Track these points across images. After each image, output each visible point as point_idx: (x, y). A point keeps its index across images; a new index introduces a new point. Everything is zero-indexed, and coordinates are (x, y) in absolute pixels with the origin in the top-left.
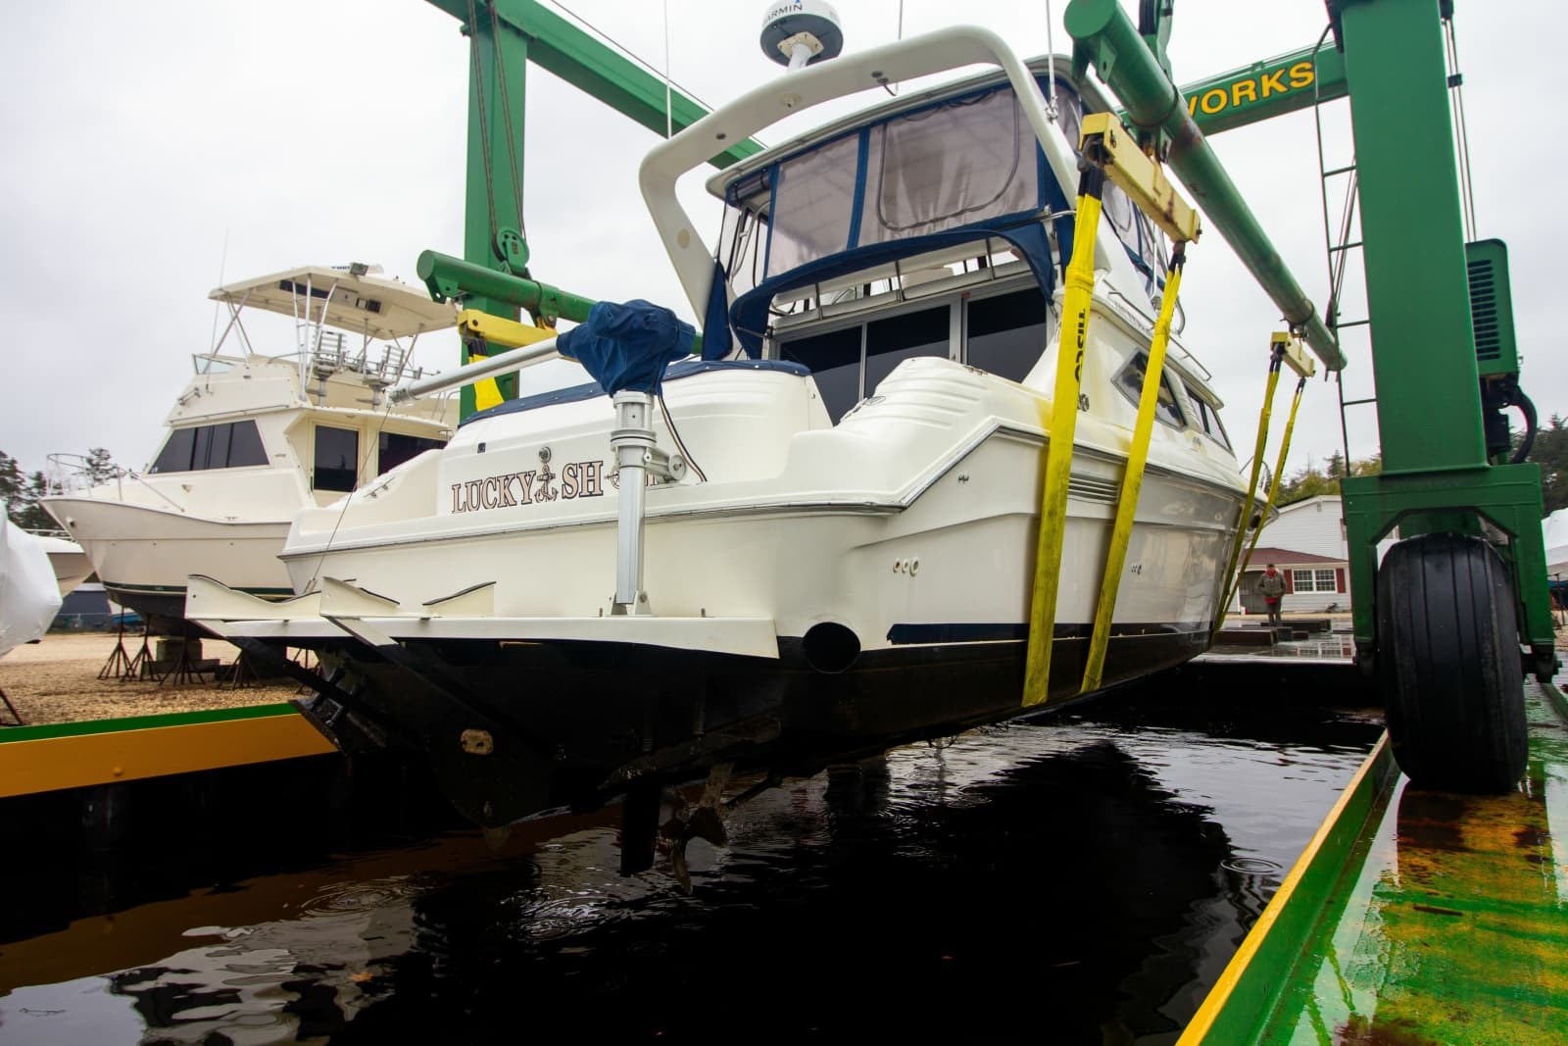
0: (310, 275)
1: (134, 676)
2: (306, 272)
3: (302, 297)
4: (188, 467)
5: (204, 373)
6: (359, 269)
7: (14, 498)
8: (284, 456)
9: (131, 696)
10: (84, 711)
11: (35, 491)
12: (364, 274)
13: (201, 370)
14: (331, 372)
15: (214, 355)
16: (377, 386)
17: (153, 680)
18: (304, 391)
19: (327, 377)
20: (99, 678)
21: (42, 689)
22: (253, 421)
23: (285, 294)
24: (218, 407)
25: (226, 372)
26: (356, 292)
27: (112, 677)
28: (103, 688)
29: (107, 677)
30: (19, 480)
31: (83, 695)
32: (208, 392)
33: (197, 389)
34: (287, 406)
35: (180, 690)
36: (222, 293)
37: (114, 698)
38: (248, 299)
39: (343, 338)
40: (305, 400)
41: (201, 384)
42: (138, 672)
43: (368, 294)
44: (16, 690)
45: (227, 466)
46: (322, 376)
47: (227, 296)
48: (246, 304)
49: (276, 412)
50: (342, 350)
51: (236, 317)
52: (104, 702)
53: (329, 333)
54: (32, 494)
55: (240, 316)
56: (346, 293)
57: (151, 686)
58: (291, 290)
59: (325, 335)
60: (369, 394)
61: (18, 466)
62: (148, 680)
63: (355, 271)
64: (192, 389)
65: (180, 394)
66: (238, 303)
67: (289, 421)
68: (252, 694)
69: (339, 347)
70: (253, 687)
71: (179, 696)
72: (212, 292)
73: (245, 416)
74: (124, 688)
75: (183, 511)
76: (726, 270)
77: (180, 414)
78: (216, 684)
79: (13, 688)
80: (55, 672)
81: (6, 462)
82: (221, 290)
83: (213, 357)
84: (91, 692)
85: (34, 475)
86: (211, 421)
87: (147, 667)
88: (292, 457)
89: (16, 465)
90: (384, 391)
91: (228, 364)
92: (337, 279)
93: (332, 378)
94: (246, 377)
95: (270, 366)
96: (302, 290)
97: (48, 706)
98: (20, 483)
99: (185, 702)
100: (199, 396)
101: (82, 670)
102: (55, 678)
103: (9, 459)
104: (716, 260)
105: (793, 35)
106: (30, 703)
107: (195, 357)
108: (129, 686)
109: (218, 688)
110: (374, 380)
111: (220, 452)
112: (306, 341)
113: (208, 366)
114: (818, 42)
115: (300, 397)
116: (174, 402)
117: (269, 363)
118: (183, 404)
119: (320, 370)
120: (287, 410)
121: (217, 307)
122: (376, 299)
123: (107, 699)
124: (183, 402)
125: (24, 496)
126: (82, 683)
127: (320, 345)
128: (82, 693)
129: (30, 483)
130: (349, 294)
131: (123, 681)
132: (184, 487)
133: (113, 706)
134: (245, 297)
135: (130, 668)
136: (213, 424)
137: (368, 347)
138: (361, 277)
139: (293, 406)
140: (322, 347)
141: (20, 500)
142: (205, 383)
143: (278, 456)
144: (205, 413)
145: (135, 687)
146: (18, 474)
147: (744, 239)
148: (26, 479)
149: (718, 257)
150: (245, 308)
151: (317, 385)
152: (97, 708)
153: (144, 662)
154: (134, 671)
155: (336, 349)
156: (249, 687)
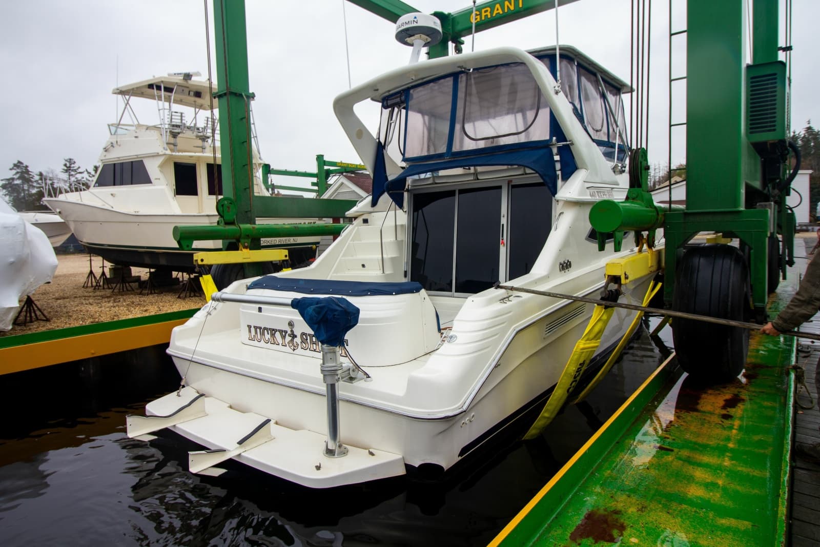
0: (162, 82)
1: (100, 286)
2: (160, 80)
3: (158, 91)
4: (112, 183)
5: (115, 134)
6: (188, 76)
7: (31, 185)
8: (159, 179)
9: (99, 299)
10: (77, 310)
11: (40, 181)
12: (190, 79)
13: (113, 132)
14: (179, 133)
15: (119, 124)
16: (203, 139)
17: (109, 288)
18: (165, 144)
19: (177, 135)
20: (83, 287)
21: (57, 295)
22: (142, 161)
23: (150, 90)
24: (124, 153)
25: (125, 134)
26: (188, 87)
27: (90, 287)
28: (86, 294)
29: (87, 287)
30: (31, 176)
31: (76, 299)
32: (117, 145)
33: (112, 143)
34: (158, 153)
35: (122, 295)
36: (119, 91)
37: (91, 301)
38: (133, 93)
39: (183, 115)
40: (166, 150)
41: (114, 141)
42: (101, 283)
43: (195, 89)
44: (44, 296)
45: (132, 184)
46: (175, 135)
47: (122, 92)
48: (132, 95)
49: (153, 156)
50: (183, 121)
51: (128, 103)
52: (87, 304)
53: (175, 112)
54: (39, 184)
55: (129, 102)
56: (183, 88)
57: (108, 292)
58: (153, 89)
59: (173, 114)
60: (200, 143)
61: (30, 169)
62: (107, 289)
63: (185, 78)
64: (109, 143)
65: (104, 146)
66: (128, 95)
67: (160, 160)
68: (156, 298)
69: (182, 120)
70: (157, 293)
71: (121, 300)
72: (114, 90)
73: (138, 158)
74: (96, 294)
75: (112, 207)
76: (383, 144)
77: (105, 156)
78: (139, 291)
79: (42, 295)
80: (62, 282)
81: (24, 167)
82: (118, 89)
83: (118, 125)
84: (80, 297)
85: (38, 174)
86: (121, 160)
87: (105, 281)
88: (163, 179)
89: (28, 168)
90: (207, 141)
91: (126, 129)
92: (177, 83)
93: (180, 135)
94: (136, 137)
95: (148, 131)
96: (159, 88)
97: (60, 307)
98: (32, 178)
99: (124, 304)
100: (113, 147)
101: (75, 280)
102: (63, 287)
103: (24, 165)
104: (377, 140)
105: (413, 35)
106: (52, 304)
107: (109, 125)
108: (98, 293)
109: (141, 294)
110: (201, 136)
111: (127, 175)
112: (164, 116)
113: (116, 131)
114: (427, 37)
115: (164, 148)
116: (102, 150)
117: (147, 129)
118: (106, 151)
119: (173, 132)
120: (158, 155)
121: (117, 98)
122: (199, 91)
123: (87, 302)
124: (106, 150)
125: (35, 184)
126: (76, 290)
127: (171, 119)
128: (76, 297)
129: (37, 178)
130: (184, 89)
131: (95, 289)
132: (112, 195)
133: (90, 306)
134: (131, 92)
135: (97, 282)
136: (122, 161)
137: (197, 116)
138: (189, 81)
139: (161, 153)
140: (173, 120)
141: (34, 187)
142: (115, 140)
143: (156, 179)
144: (118, 156)
145: (101, 294)
146: (30, 173)
147: (393, 125)
148: (35, 176)
149: (379, 139)
150: (132, 98)
151: (172, 140)
152: (83, 308)
153: (103, 278)
154: (100, 283)
155: (180, 121)
156: (155, 293)
